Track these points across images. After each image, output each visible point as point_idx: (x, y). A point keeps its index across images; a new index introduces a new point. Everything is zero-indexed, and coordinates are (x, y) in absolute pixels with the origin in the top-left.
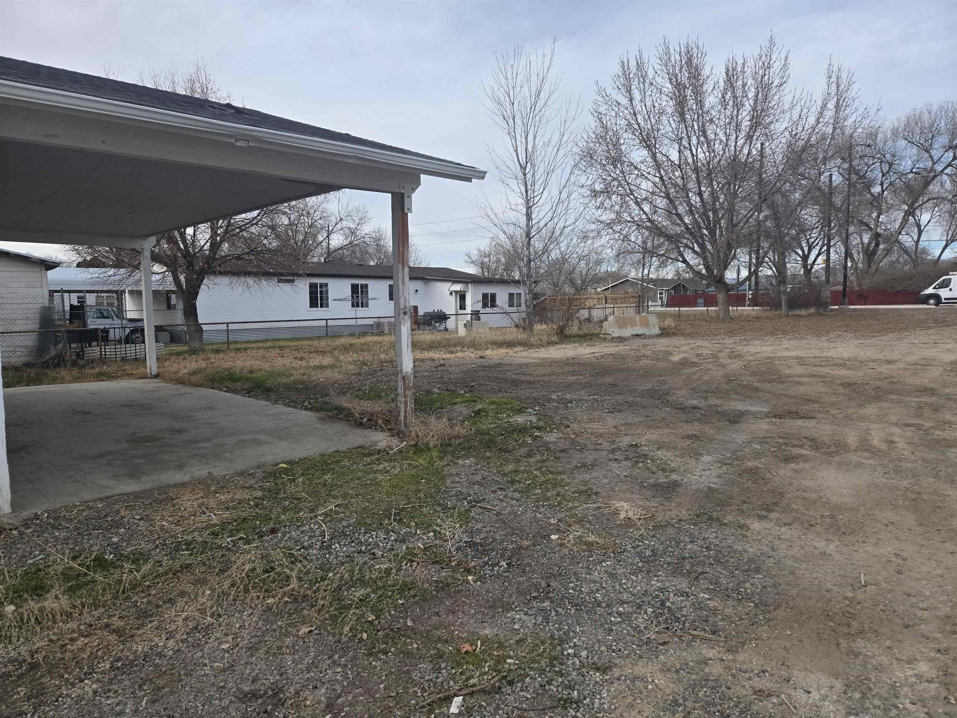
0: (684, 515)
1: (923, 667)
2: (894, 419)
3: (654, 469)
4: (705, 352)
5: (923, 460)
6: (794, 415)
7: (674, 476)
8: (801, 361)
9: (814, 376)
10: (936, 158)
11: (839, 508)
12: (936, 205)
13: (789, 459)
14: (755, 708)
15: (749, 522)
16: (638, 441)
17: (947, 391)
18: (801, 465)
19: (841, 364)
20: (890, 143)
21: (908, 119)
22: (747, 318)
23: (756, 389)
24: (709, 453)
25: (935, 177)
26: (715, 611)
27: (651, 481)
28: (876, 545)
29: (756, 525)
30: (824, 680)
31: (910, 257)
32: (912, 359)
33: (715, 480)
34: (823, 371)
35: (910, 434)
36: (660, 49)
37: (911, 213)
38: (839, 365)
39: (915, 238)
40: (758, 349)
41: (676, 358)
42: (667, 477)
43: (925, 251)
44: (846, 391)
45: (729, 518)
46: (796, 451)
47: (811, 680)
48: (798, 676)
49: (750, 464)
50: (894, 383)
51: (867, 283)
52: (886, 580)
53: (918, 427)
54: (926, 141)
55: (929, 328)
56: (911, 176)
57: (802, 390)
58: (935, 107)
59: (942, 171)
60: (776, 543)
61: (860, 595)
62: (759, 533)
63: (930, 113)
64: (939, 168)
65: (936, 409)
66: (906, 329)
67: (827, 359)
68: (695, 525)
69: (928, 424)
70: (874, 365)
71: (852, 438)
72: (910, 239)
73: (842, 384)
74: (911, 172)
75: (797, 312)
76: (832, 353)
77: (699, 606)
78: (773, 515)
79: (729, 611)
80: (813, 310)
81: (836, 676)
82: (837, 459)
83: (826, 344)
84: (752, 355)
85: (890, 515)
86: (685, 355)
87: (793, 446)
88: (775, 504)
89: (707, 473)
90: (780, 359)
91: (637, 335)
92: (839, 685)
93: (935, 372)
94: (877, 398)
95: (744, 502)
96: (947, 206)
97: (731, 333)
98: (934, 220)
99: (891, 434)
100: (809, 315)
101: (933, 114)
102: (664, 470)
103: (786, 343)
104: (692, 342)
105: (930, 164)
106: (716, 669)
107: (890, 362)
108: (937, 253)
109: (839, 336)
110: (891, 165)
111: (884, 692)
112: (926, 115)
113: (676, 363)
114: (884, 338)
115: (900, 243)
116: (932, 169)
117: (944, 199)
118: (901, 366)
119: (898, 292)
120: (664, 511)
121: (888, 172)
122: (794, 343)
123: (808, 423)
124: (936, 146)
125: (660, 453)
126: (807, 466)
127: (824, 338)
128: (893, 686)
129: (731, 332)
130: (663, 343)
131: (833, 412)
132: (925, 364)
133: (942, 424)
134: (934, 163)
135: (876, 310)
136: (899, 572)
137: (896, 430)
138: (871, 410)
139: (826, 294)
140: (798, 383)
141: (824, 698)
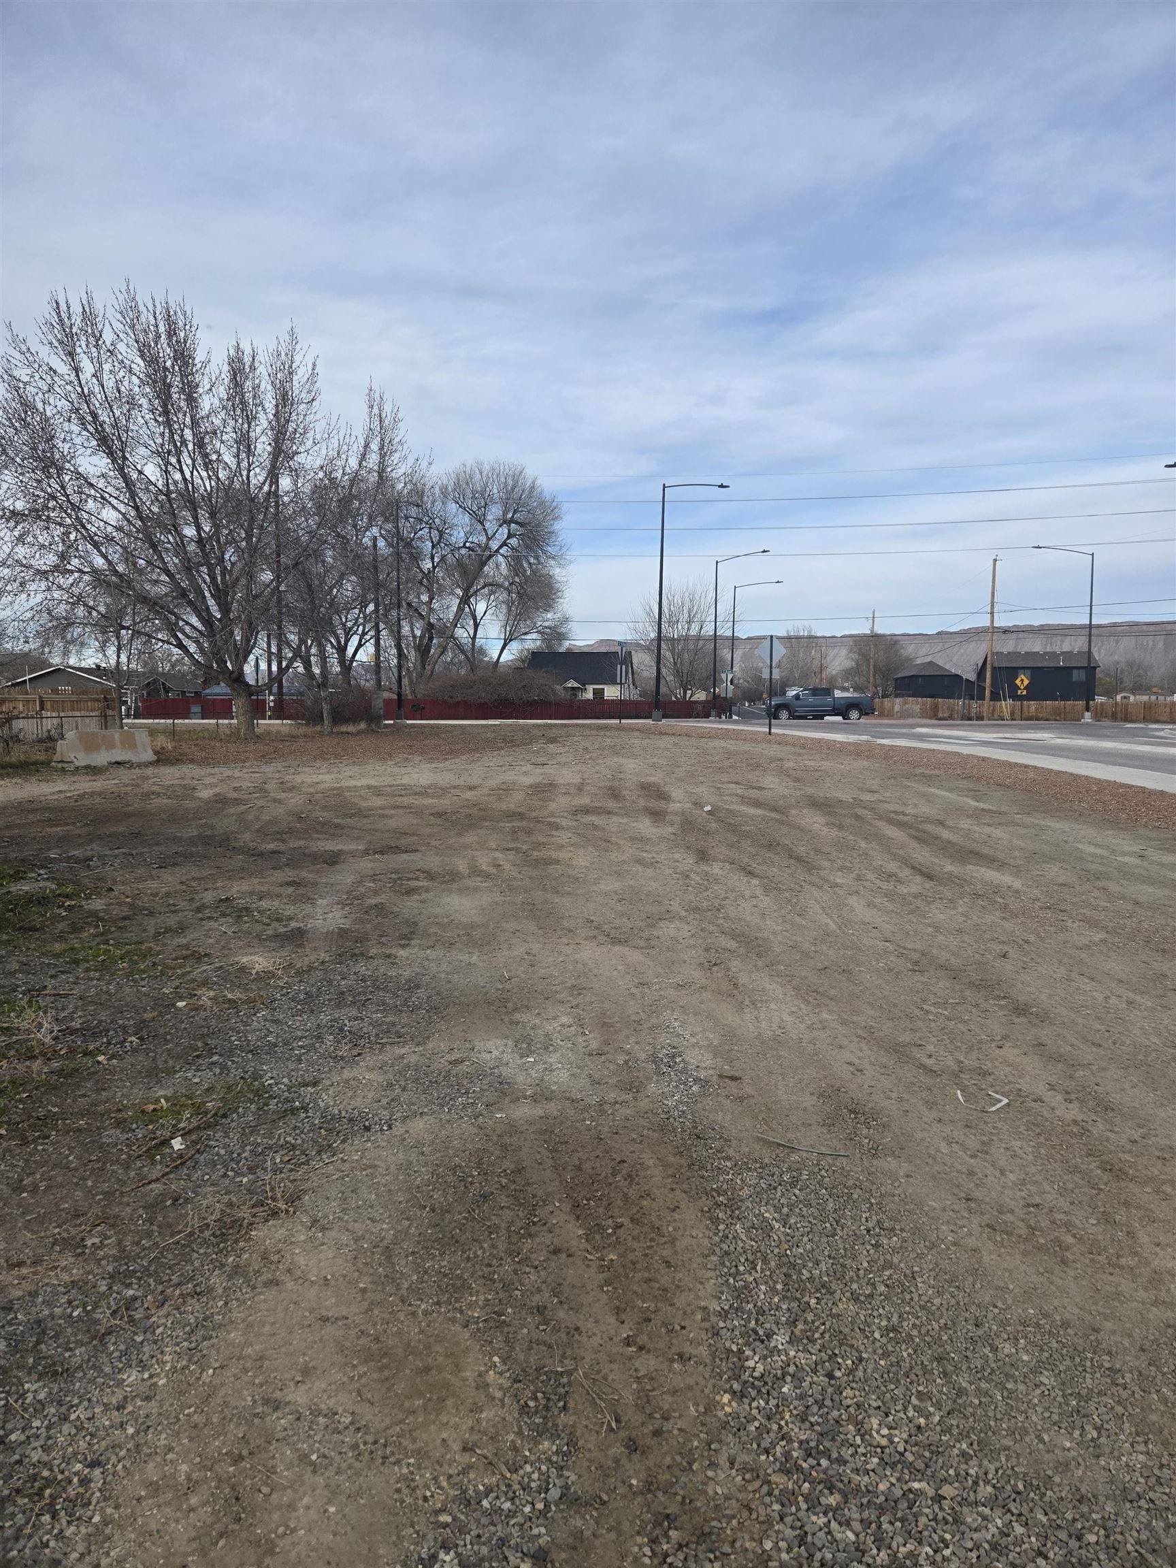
0: (323, 956)
1: (564, 1019)
2: (493, 845)
3: (266, 920)
4: (245, 785)
5: (531, 877)
6: (397, 850)
7: (293, 924)
8: (377, 791)
9: (398, 807)
10: (490, 533)
11: (472, 926)
12: (492, 593)
13: (409, 892)
14: (454, 1072)
15: (394, 951)
16: (229, 895)
17: (534, 814)
18: (424, 896)
19: (423, 793)
20: (438, 504)
21: (458, 476)
22: (280, 738)
23: (337, 826)
24: (321, 897)
25: (490, 557)
26: (393, 1024)
27: (270, 932)
28: (509, 949)
29: (402, 953)
30: (499, 1042)
31: (466, 656)
32: (493, 783)
33: (343, 921)
34: (406, 800)
35: (511, 857)
36: (121, 297)
37: (465, 600)
38: (420, 794)
39: (472, 633)
40: (315, 778)
41: (205, 794)
42: (285, 926)
43: (482, 652)
44: (438, 821)
45: (373, 952)
46: (413, 884)
47: (490, 1044)
48: (479, 1045)
49: (373, 901)
50: (484, 810)
51: (422, 690)
52: (524, 972)
53: (517, 850)
54: (479, 508)
55: (500, 749)
56: (463, 551)
57: (392, 823)
58: (486, 468)
59: (497, 551)
60: (426, 963)
61: (507, 986)
62: (407, 958)
63: (481, 473)
64: (494, 545)
65: (529, 832)
66: (476, 750)
67: (405, 787)
68: (340, 963)
69: (525, 847)
70: (458, 792)
71: (462, 865)
72: (466, 635)
73: (432, 814)
74: (464, 546)
75: (344, 728)
76: (406, 780)
77: (375, 1024)
78: (413, 942)
79: (405, 1020)
80: (363, 726)
81: (507, 1037)
82: (455, 886)
83: (396, 770)
84: (310, 786)
85: (513, 925)
86: (217, 790)
87: (409, 879)
88: (412, 933)
89: (330, 915)
90: (349, 789)
91: (118, 763)
92: (510, 1043)
93: (518, 796)
94: (472, 826)
95: (382, 936)
96: (503, 596)
97: (265, 758)
98: (490, 612)
99: (495, 859)
100: (359, 733)
101: (484, 474)
102: (278, 920)
103: (347, 771)
104: (216, 770)
105: (483, 539)
106: (413, 1059)
107: (472, 788)
108: (495, 656)
109: (406, 760)
110: (441, 533)
111: (542, 1040)
112: (478, 476)
113: (208, 802)
114: (457, 761)
115: (455, 639)
116: (487, 547)
117: (499, 586)
118: (485, 791)
119: (458, 703)
120: (300, 957)
121: (439, 542)
122: (355, 769)
123: (413, 856)
124: (489, 517)
125: (264, 904)
126: (430, 895)
127: (390, 763)
128: (547, 1035)
129: (263, 756)
130: (170, 775)
131: (433, 843)
132: (505, 789)
133: (539, 845)
134: (489, 539)
135: (438, 726)
136: (532, 966)
137: (498, 855)
138: (470, 838)
139: (378, 704)
140: (383, 816)
141: (503, 1052)
